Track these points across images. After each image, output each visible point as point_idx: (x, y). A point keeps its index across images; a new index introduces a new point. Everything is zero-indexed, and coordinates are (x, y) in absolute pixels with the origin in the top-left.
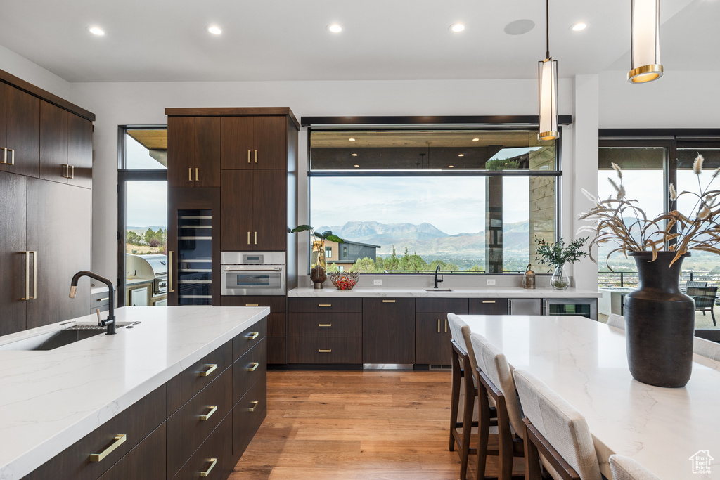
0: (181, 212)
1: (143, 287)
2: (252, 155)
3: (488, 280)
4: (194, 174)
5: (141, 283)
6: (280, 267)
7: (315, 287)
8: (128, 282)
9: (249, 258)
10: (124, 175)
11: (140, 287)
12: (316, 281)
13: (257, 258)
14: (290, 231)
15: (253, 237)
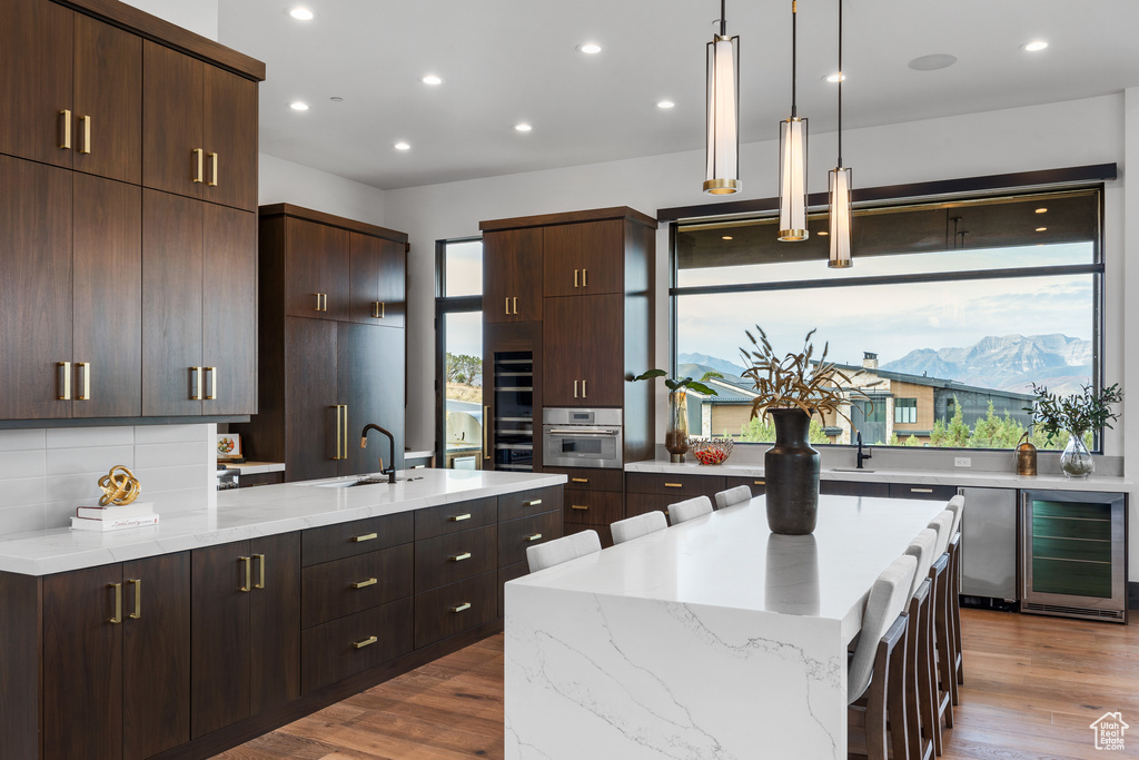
0: (499, 356)
1: (470, 455)
2: (580, 275)
3: (957, 459)
4: (512, 306)
5: (467, 450)
6: (617, 428)
7: (673, 461)
8: (449, 447)
9: (577, 416)
10: (444, 305)
11: (465, 456)
12: (674, 452)
13: (585, 416)
14: (631, 378)
15: (580, 388)
